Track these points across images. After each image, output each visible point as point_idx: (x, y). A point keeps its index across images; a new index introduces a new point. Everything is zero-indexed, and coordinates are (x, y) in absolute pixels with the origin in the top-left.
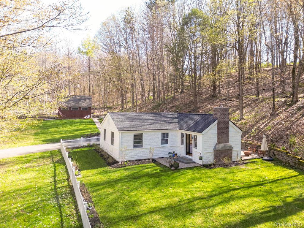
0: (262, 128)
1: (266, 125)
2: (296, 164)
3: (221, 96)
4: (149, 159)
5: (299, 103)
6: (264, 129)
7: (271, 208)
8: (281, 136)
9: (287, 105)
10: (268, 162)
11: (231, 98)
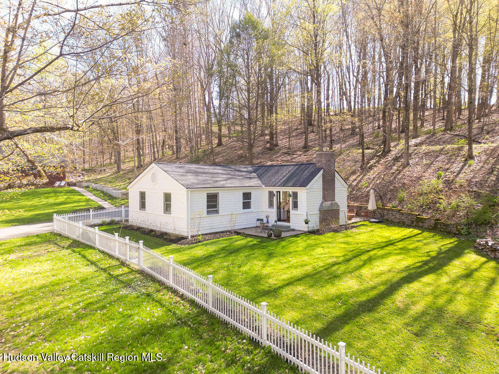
0: (356, 186)
1: (360, 181)
2: (413, 222)
3: (280, 150)
4: (229, 231)
5: (393, 153)
6: (359, 186)
7: (422, 263)
8: (383, 193)
9: (377, 156)
10: (379, 224)
11: (296, 151)
